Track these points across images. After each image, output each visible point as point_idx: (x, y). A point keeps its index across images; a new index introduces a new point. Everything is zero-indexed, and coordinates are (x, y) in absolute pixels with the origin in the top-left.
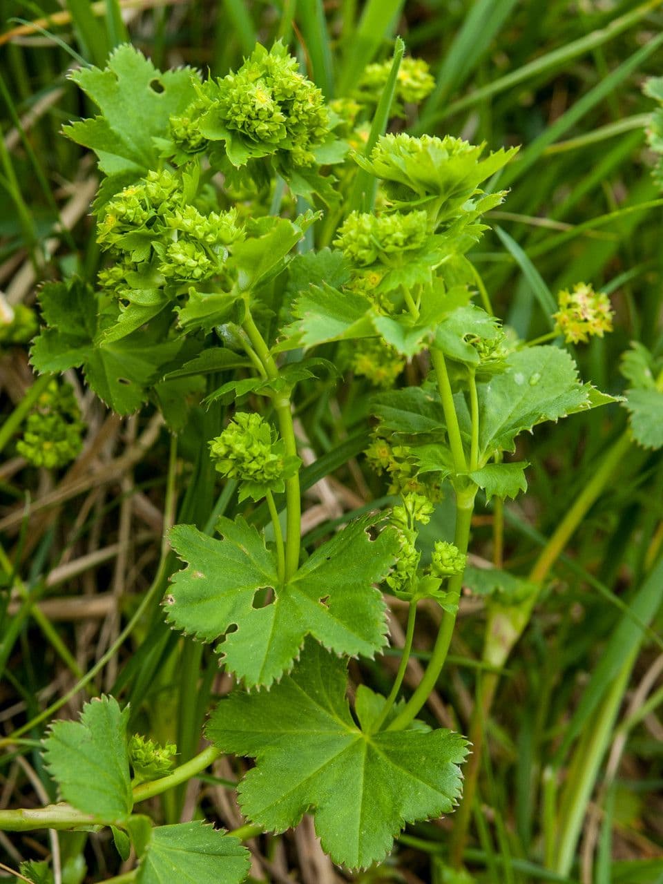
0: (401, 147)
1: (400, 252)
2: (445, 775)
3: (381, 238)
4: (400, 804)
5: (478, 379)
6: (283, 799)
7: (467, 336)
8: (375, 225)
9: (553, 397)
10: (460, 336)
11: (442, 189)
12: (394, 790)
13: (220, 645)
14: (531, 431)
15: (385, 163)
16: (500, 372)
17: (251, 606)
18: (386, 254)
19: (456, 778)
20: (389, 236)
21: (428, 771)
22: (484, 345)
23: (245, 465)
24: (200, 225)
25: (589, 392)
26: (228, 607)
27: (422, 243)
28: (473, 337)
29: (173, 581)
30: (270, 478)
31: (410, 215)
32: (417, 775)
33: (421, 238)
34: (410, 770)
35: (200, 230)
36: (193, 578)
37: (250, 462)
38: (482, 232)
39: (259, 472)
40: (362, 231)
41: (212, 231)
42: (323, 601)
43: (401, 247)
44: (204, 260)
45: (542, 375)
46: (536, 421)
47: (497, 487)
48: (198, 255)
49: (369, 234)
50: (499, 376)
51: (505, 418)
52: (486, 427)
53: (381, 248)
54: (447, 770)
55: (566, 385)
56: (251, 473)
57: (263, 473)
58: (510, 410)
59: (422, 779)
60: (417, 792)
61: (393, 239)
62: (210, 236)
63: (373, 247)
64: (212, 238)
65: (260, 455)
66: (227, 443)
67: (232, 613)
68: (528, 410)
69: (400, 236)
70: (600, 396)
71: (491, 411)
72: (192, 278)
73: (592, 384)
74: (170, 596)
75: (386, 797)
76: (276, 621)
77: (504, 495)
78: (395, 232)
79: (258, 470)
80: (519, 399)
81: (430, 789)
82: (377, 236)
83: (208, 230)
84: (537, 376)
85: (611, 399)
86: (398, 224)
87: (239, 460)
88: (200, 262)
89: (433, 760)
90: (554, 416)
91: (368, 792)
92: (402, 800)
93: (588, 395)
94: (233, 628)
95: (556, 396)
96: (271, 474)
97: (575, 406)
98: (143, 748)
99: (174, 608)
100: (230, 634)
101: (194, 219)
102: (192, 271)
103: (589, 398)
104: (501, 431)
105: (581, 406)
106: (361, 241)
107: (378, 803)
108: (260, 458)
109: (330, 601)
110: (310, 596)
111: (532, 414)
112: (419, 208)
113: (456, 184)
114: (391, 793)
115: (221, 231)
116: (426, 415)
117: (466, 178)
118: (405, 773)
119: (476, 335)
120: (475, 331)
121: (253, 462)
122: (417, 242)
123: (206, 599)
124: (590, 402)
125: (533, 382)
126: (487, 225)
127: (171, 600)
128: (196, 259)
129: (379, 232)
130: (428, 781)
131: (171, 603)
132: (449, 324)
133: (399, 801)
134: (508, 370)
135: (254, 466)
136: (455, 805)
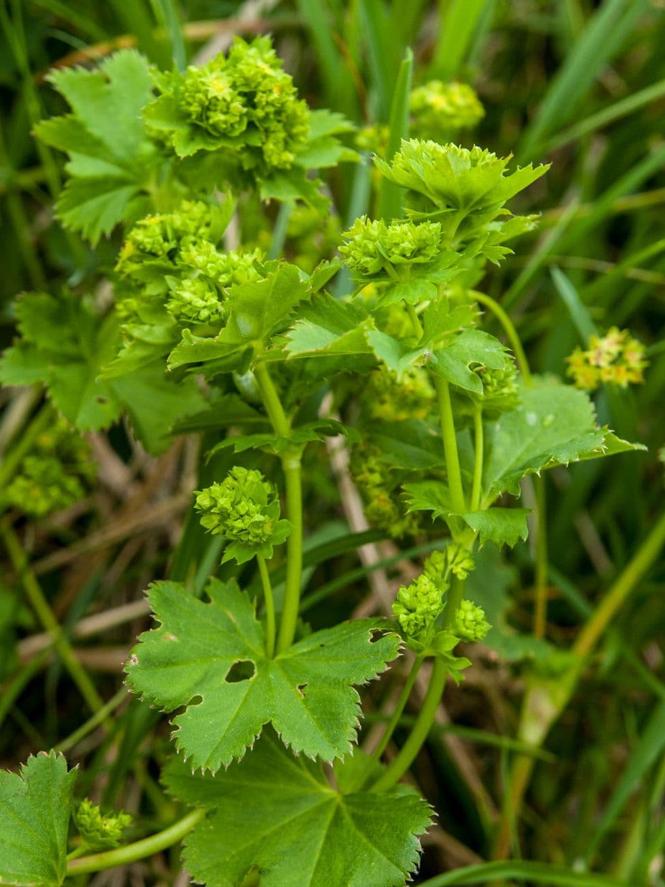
0: (424, 154)
1: (407, 264)
2: (403, 846)
3: (387, 247)
4: (351, 874)
5: (486, 416)
6: (233, 857)
7: (472, 363)
8: (384, 233)
9: (566, 441)
10: (465, 363)
11: (462, 203)
12: (349, 858)
13: (177, 716)
14: (538, 473)
15: (405, 169)
16: (510, 409)
17: (224, 679)
18: (394, 265)
19: (414, 851)
20: (397, 245)
21: (387, 840)
22: (492, 377)
23: (229, 522)
24: (214, 263)
25: (605, 437)
26: (197, 676)
27: (432, 258)
28: (480, 365)
29: (141, 640)
30: (255, 540)
31: (422, 225)
32: (375, 844)
33: (432, 252)
34: (370, 837)
35: (211, 268)
36: (163, 640)
37: (236, 520)
38: (505, 255)
39: (244, 532)
40: (368, 237)
41: (226, 272)
42: (301, 687)
43: (409, 258)
44: (213, 300)
45: (556, 415)
46: (545, 463)
47: (493, 532)
48: (208, 295)
49: (374, 241)
50: (509, 415)
51: (513, 460)
52: (491, 468)
53: (386, 257)
54: (406, 841)
55: (582, 429)
56: (235, 532)
57: (249, 533)
58: (519, 451)
59: (379, 848)
60: (370, 862)
61: (401, 248)
62: (223, 276)
63: (378, 255)
64: (224, 279)
65: (247, 514)
66: (214, 496)
67: (199, 683)
68: (538, 452)
69: (408, 246)
70: (617, 441)
71: (498, 452)
72: (198, 320)
73: (610, 428)
74: (134, 656)
75: (339, 865)
76: (246, 700)
77: (501, 542)
78: (403, 242)
79: (242, 530)
80: (529, 440)
81: (385, 860)
82: (383, 244)
83: (221, 269)
84: (550, 418)
85: (631, 447)
86: (409, 234)
87: (224, 515)
88: (209, 303)
89: (393, 828)
90: (564, 459)
91: (324, 858)
92: (353, 870)
93: (604, 439)
94: (197, 700)
95: (569, 439)
96: (257, 536)
97: (589, 450)
98: (88, 814)
99: (135, 669)
100: (193, 706)
101: (208, 256)
102: (199, 312)
103: (605, 443)
104: (508, 473)
105: (595, 451)
106: (366, 246)
107: (330, 870)
108: (246, 517)
109: (307, 690)
110: (290, 679)
111: (542, 456)
112: (434, 220)
113: (477, 198)
114: (346, 860)
115: (236, 271)
116: (427, 449)
117: (489, 193)
118: (365, 840)
119: (483, 364)
120: (482, 359)
121: (239, 520)
122: (427, 255)
123: (174, 664)
124: (605, 447)
125: (546, 423)
126: (511, 249)
127: (135, 661)
128: (205, 298)
129: (386, 240)
130: (385, 852)
131: (133, 663)
132: (455, 350)
133: (350, 870)
134: (520, 408)
135: (239, 524)
136: (409, 880)
